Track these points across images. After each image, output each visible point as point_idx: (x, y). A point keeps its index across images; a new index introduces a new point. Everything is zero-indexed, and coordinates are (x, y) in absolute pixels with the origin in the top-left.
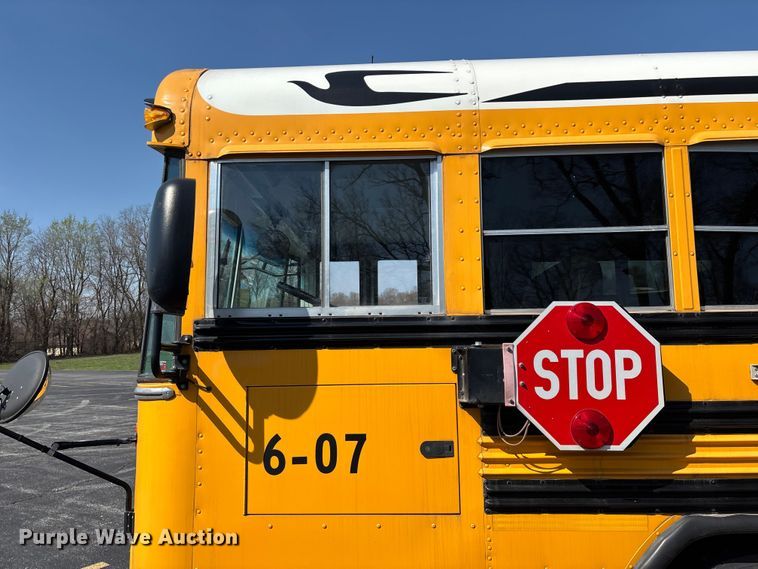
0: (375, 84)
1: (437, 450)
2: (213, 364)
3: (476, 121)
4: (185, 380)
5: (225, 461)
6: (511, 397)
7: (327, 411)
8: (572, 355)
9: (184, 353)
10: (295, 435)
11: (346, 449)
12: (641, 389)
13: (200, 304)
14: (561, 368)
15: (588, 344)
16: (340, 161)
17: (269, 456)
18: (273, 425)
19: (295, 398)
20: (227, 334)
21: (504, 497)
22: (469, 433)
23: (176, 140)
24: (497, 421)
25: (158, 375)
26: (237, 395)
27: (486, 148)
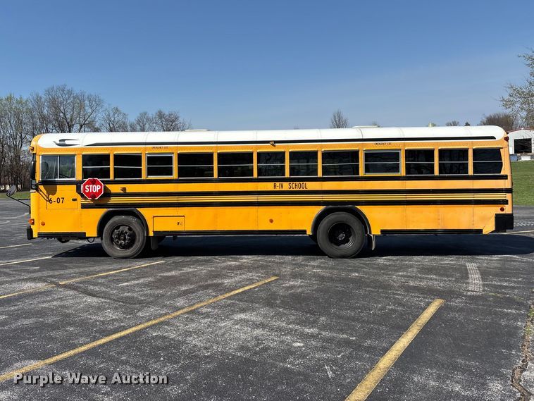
0: (67, 142)
1: (75, 200)
2: (41, 187)
3: (82, 149)
4: (37, 189)
5: (43, 201)
6: (82, 192)
7: (58, 195)
8: (91, 186)
9: (37, 186)
10: (53, 198)
11: (61, 200)
12: (100, 191)
13: (38, 178)
14: (89, 188)
15: (93, 184)
16: (60, 156)
17: (50, 201)
18: (50, 196)
19: (54, 192)
20: (43, 183)
21: (84, 206)
22: (79, 197)
23: (34, 152)
24: (82, 195)
25: (34, 189)
26: (45, 192)
27: (84, 153)
